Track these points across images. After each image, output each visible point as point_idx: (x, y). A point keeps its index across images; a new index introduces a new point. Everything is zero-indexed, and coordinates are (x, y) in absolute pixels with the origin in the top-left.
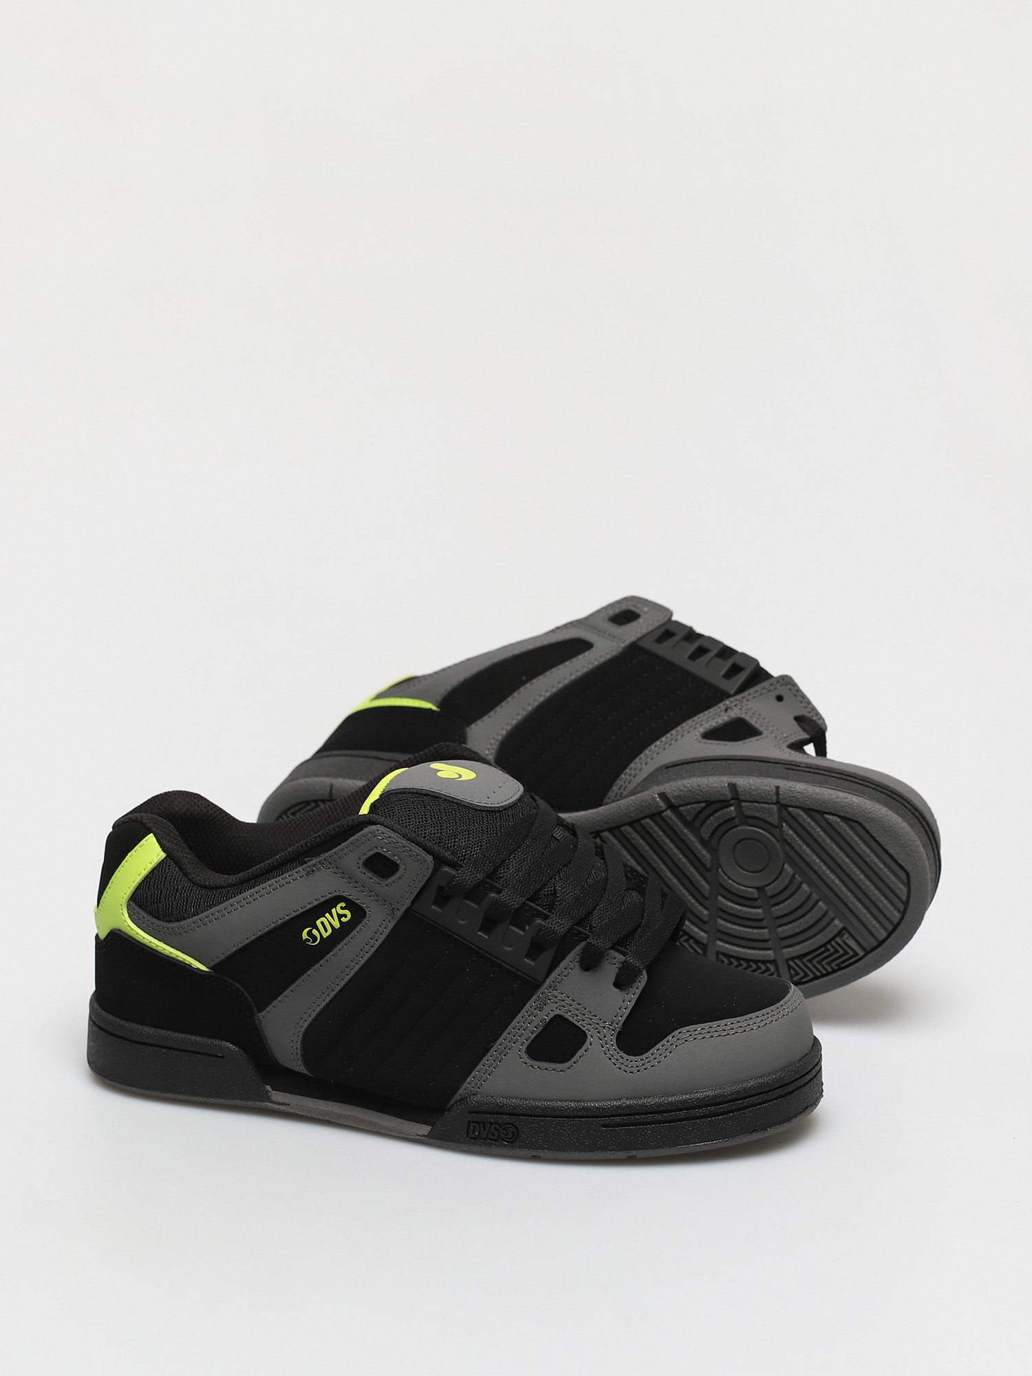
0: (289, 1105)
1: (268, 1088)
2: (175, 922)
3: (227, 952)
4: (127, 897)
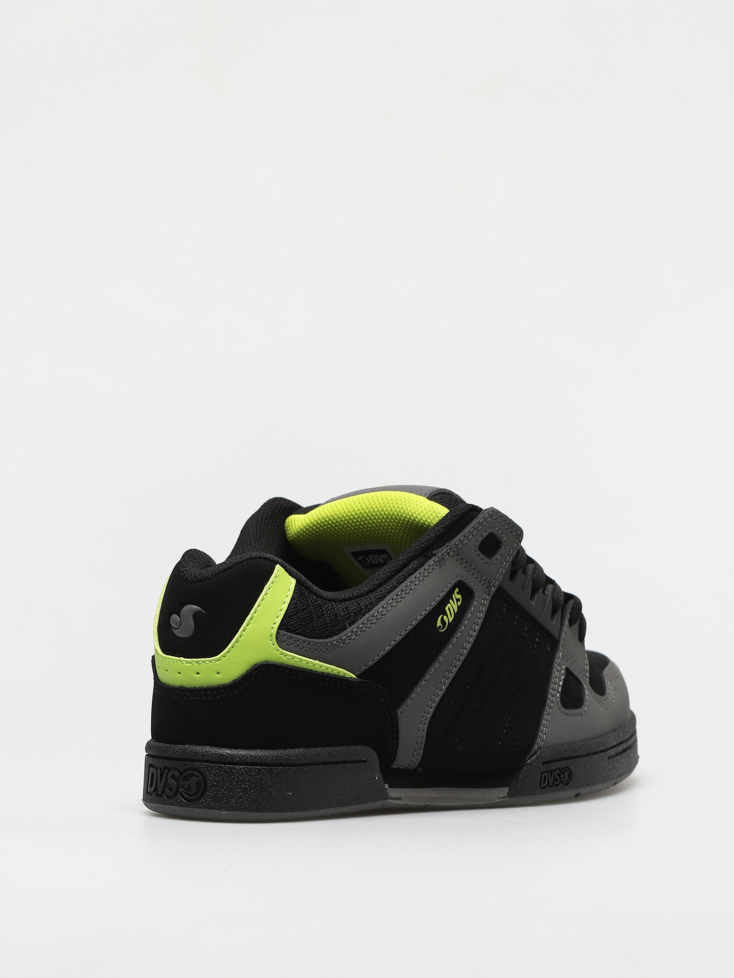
0: (401, 798)
1: (387, 786)
2: (333, 636)
3: (382, 653)
4: (276, 626)
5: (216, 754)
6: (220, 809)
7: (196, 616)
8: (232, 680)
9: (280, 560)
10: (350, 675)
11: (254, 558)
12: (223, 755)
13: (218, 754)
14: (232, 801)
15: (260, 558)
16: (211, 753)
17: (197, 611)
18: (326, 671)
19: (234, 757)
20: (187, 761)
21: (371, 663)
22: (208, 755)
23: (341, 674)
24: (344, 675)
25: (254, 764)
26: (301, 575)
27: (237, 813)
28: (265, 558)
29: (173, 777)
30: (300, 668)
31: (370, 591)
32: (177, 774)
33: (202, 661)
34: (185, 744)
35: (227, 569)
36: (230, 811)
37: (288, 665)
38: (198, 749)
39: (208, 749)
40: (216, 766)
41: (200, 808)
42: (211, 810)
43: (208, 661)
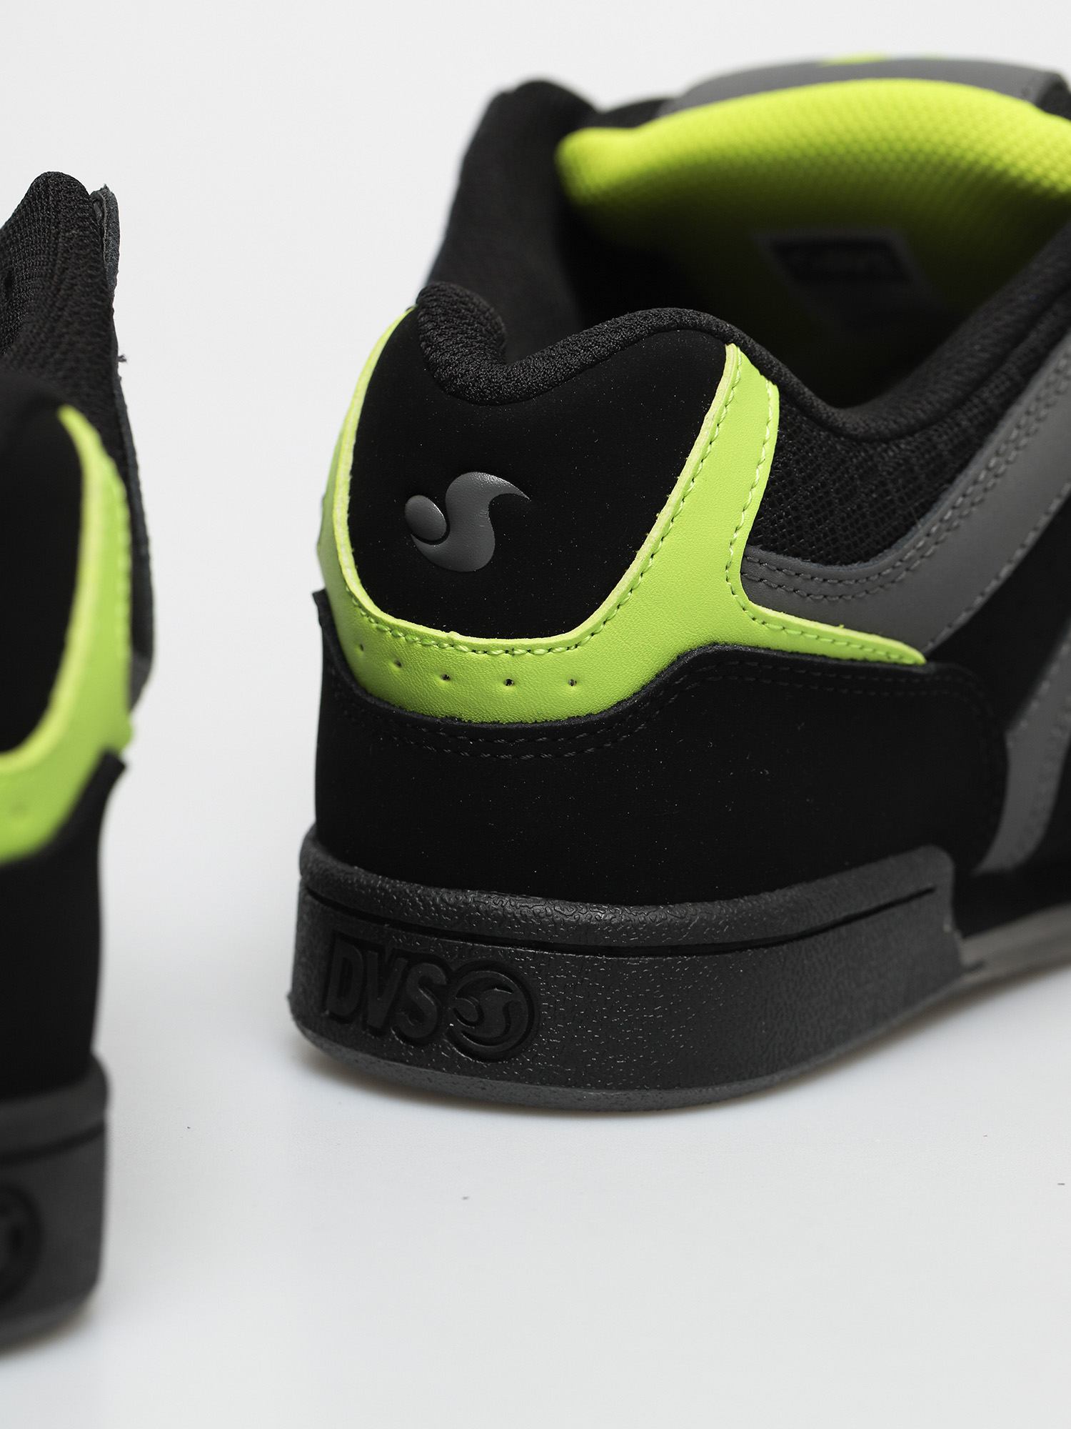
2: (881, 551)
3: (994, 584)
4: (743, 536)
5: (566, 925)
6: (578, 1085)
7: (500, 508)
8: (614, 702)
9: (738, 333)
10: (913, 656)
11: (667, 329)
12: (587, 927)
13: (573, 924)
14: (615, 1060)
15: (682, 326)
16: (553, 921)
17: (502, 492)
18: (859, 655)
19: (621, 932)
20: (474, 941)
21: (963, 617)
22: (543, 926)
23: (894, 657)
24: (901, 657)
25: (675, 950)
26: (789, 374)
27: (631, 1094)
28: (697, 328)
29: (426, 983)
30: (798, 653)
31: (959, 404)
32: (440, 977)
33: (522, 647)
34: (463, 888)
35: (592, 365)
36: (610, 1088)
37: (769, 649)
38: (509, 904)
39: (538, 907)
40: (568, 958)
41: (518, 1080)
42: (552, 1089)
43: (541, 646)
